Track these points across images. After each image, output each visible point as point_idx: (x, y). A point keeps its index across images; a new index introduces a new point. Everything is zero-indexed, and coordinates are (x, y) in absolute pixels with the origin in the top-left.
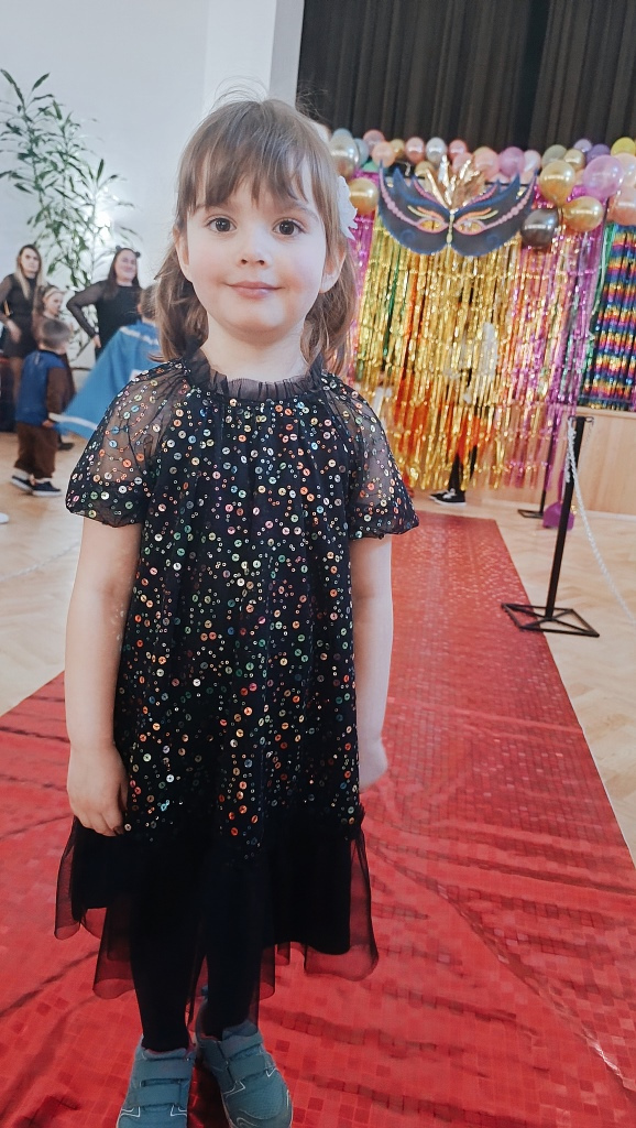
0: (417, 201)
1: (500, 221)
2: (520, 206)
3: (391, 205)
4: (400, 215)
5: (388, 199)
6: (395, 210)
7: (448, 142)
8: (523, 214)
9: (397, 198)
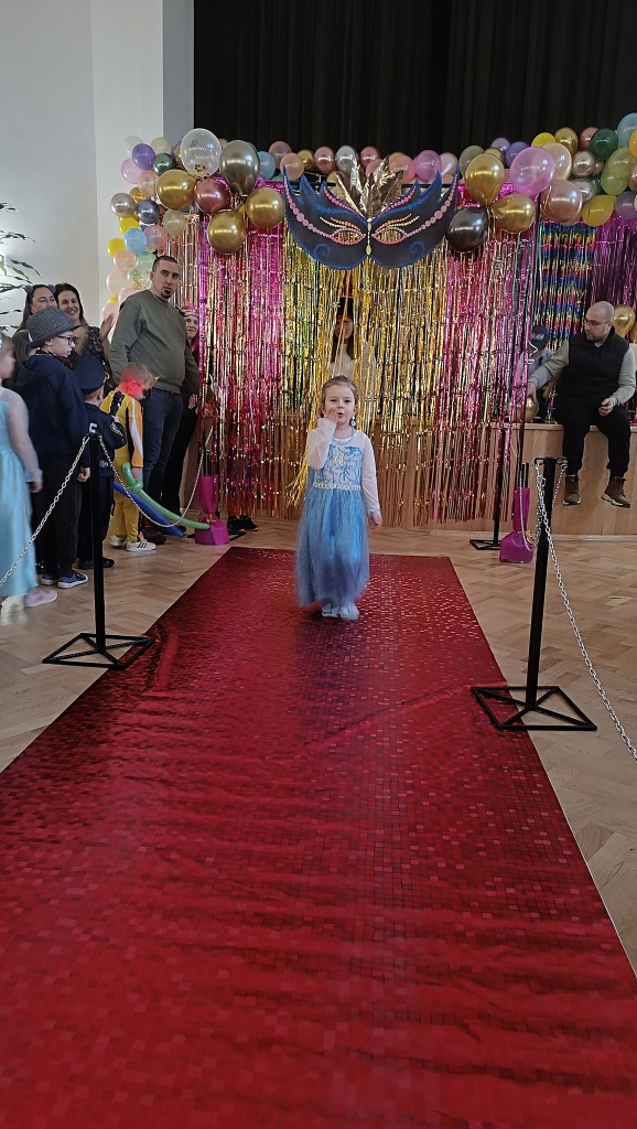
0: (329, 211)
7: (358, 151)
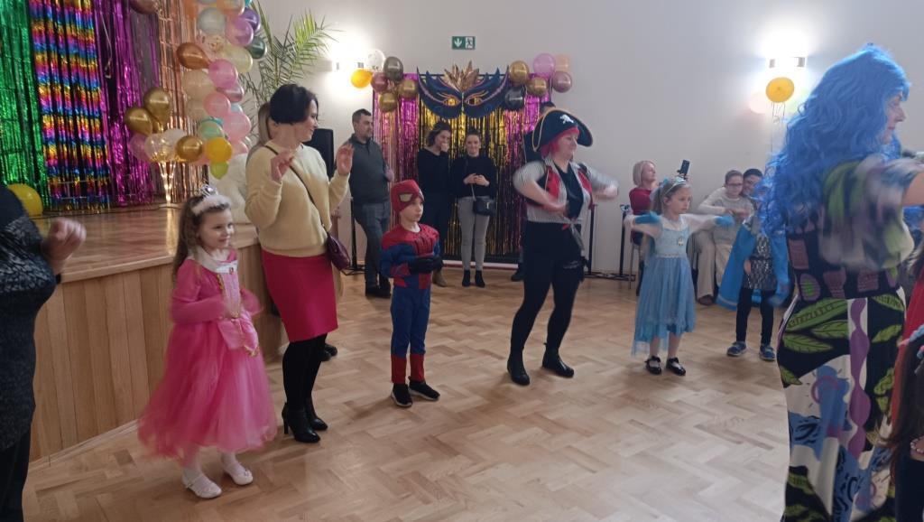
0: (440, 89)
1: (491, 97)
2: (502, 87)
3: (426, 93)
4: (432, 97)
5: (424, 89)
6: (429, 95)
8: (503, 92)
9: (429, 88)
